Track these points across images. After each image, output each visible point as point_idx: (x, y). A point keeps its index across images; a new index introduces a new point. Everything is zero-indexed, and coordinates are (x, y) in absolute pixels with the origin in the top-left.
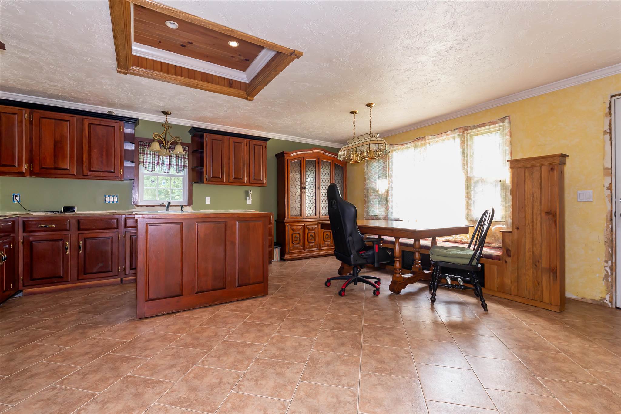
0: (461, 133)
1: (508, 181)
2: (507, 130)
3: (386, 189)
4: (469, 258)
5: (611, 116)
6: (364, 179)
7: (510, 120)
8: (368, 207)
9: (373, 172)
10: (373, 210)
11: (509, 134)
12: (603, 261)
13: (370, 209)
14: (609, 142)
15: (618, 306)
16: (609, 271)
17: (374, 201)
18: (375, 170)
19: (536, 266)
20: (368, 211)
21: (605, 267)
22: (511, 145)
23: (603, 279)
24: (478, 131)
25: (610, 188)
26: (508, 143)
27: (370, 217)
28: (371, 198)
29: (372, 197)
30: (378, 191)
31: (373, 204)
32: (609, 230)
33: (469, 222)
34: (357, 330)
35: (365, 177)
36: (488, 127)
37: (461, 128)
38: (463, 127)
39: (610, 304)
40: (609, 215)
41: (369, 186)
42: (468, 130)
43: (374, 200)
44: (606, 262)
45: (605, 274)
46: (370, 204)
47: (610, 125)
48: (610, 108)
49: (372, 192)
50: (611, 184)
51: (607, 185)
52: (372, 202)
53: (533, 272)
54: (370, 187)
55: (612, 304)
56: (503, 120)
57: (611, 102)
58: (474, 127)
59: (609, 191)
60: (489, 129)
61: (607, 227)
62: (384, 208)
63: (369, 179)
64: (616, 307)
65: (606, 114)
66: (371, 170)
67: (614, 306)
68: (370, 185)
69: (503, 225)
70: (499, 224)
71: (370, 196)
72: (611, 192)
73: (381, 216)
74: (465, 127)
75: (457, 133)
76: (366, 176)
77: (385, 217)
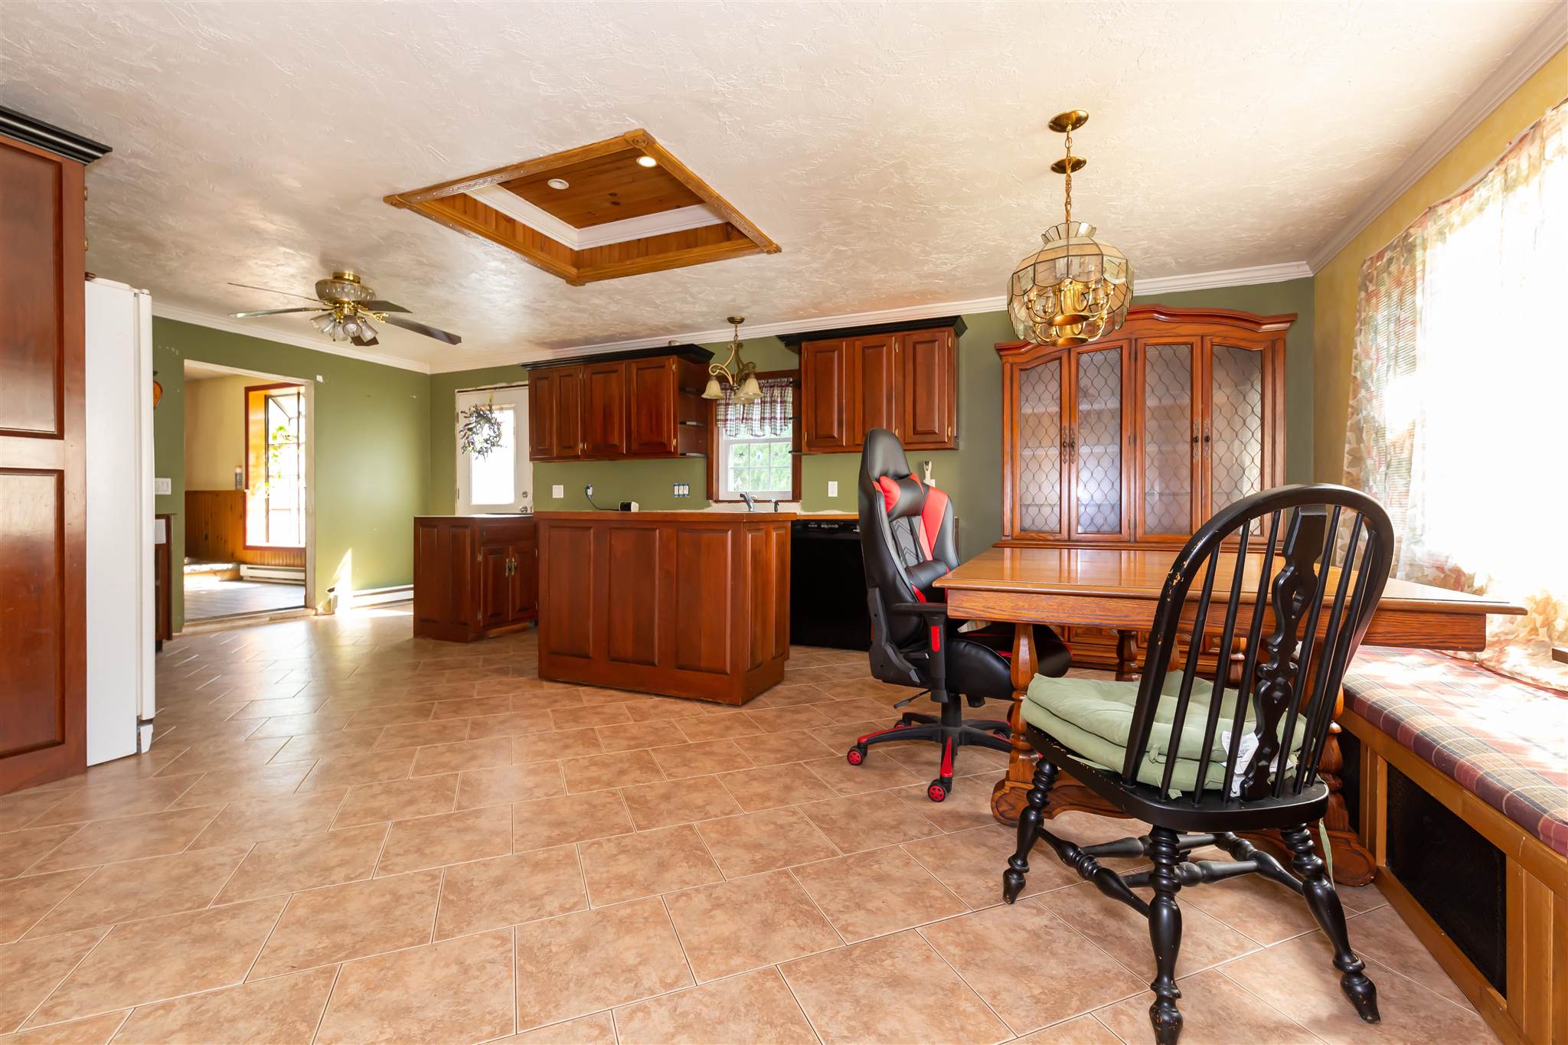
34: (618, 828)
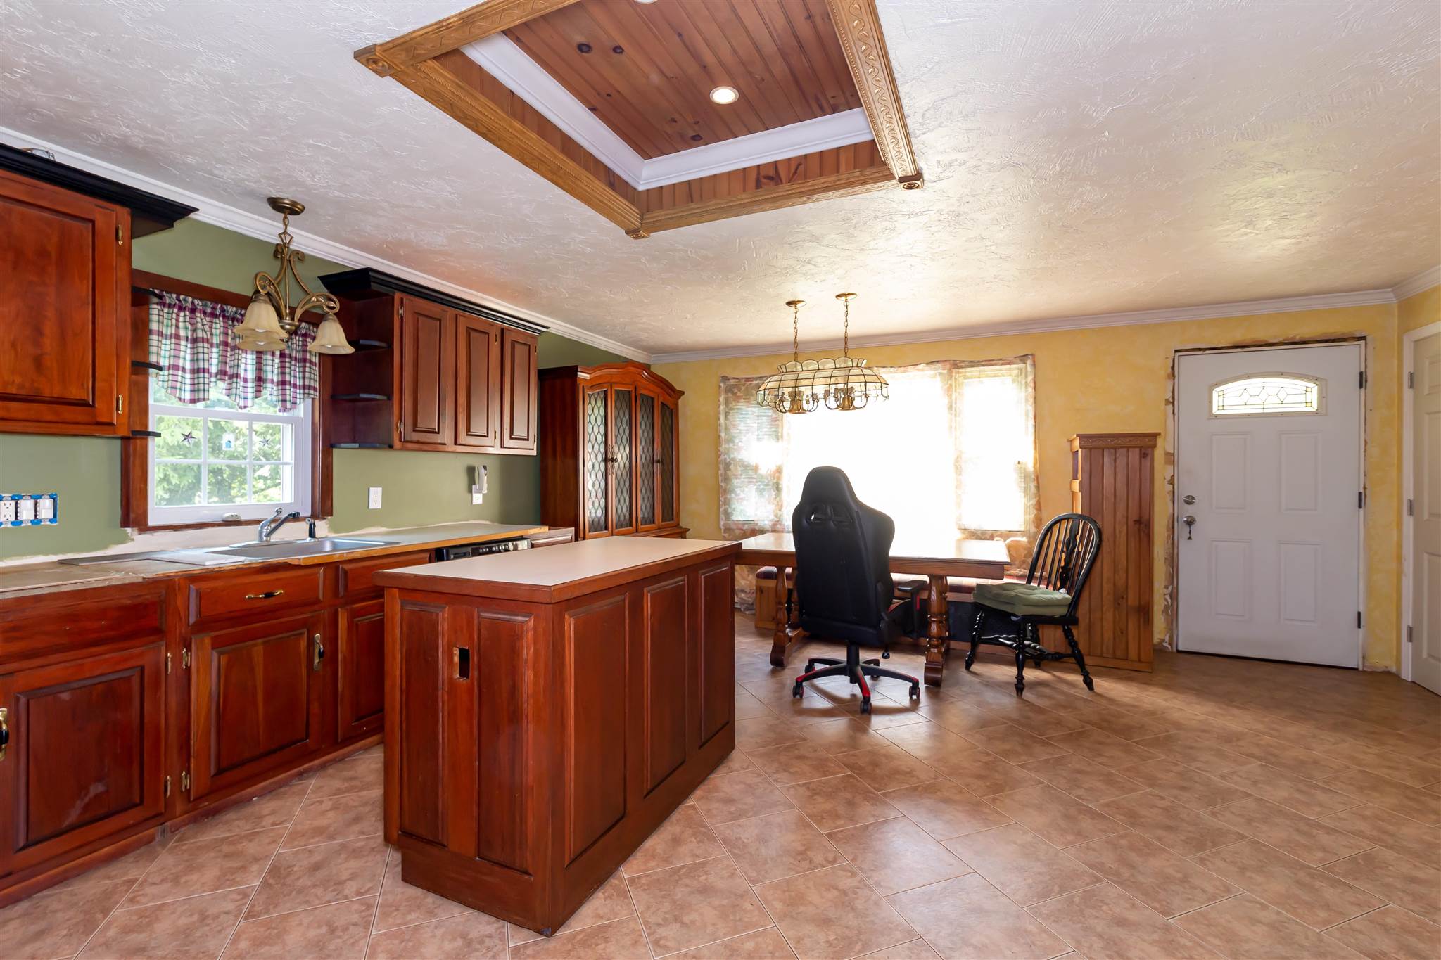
0: (946, 371)
1: (1030, 466)
2: (1030, 378)
3: (778, 465)
4: (1066, 605)
5: (1174, 379)
6: (716, 441)
7: (1034, 362)
8: (727, 502)
9: (742, 426)
10: (742, 508)
11: (1032, 385)
12: (1163, 586)
13: (734, 506)
14: (1172, 415)
15: (1180, 649)
16: (1169, 600)
17: (746, 490)
18: (749, 422)
19: (1119, 604)
20: (730, 511)
21: (1165, 595)
22: (1035, 403)
23: (1163, 612)
24: (980, 371)
25: (1172, 482)
26: (1032, 400)
27: (735, 523)
28: (735, 482)
29: (740, 482)
30: (756, 469)
31: (742, 495)
32: (1170, 542)
33: (963, 533)
35: (720, 436)
36: (998, 367)
37: (946, 361)
38: (949, 361)
39: (1169, 647)
40: (1171, 521)
41: (732, 456)
42: (961, 367)
43: (746, 487)
44: (1166, 587)
45: (1165, 605)
46: (733, 495)
47: (1173, 392)
48: (1173, 368)
49: (739, 469)
50: (1173, 476)
51: (1168, 478)
52: (738, 491)
53: (1114, 616)
54: (733, 459)
55: (1172, 647)
56: (1023, 359)
57: (1174, 359)
58: (973, 364)
59: (1171, 486)
60: (1001, 370)
61: (1169, 536)
62: (773, 504)
63: (730, 440)
64: (1179, 651)
65: (1168, 375)
66: (738, 422)
67: (1175, 650)
68: (733, 454)
69: (1023, 536)
70: (1015, 536)
71: (732, 477)
72: (1173, 488)
73: (766, 522)
74: (954, 361)
75: (939, 369)
76: (723, 435)
77: (775, 524)
